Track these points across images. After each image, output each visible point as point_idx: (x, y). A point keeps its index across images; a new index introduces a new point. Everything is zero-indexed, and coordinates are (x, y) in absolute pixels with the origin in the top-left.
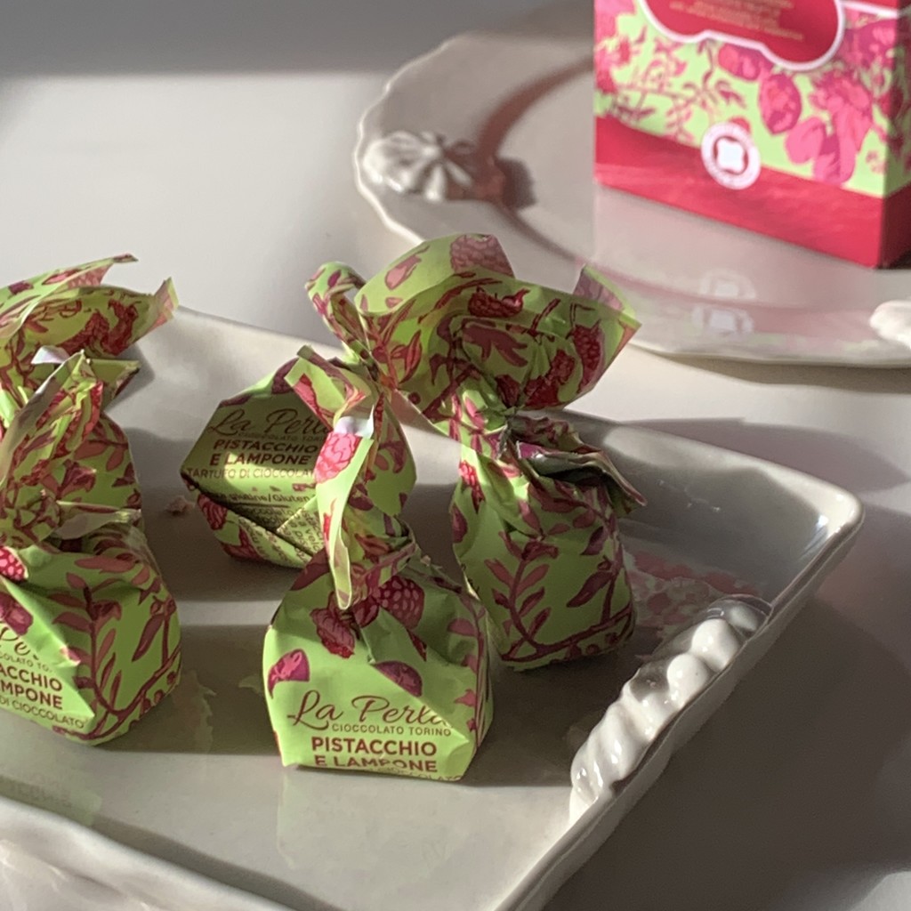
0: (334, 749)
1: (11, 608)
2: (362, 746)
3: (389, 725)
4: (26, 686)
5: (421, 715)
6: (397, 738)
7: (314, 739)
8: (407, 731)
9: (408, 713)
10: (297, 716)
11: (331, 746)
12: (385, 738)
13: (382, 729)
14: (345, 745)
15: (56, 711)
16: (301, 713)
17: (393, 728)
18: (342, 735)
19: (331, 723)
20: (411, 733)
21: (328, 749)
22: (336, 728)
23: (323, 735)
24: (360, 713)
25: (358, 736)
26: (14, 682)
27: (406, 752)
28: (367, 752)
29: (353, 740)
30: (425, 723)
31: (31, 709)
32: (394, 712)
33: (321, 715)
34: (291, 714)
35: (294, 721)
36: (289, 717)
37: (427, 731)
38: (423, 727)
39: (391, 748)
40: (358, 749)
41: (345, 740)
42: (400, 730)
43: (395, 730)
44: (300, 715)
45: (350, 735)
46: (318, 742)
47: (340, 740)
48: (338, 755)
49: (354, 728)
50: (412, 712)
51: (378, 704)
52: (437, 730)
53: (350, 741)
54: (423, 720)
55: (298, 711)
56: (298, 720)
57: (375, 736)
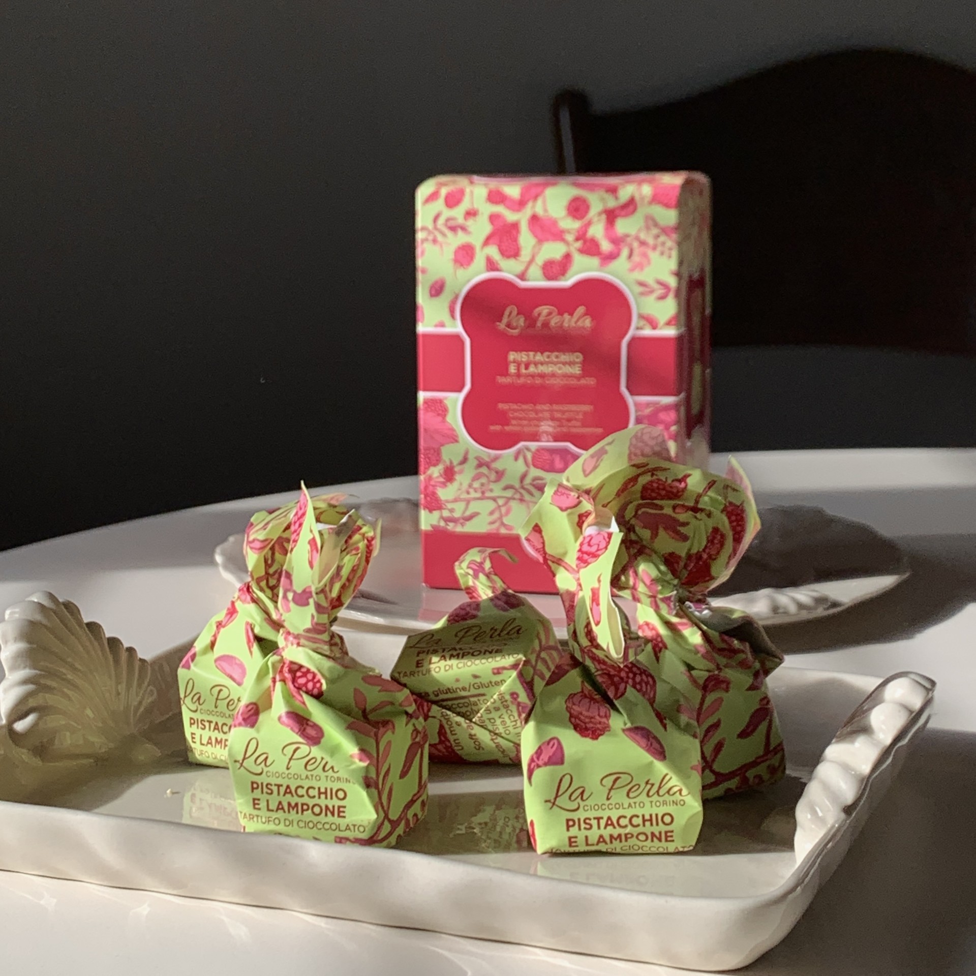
0: (585, 828)
1: (305, 726)
2: (609, 822)
3: (632, 801)
4: (311, 802)
5: (660, 788)
6: (639, 812)
7: (568, 821)
8: (648, 805)
9: (649, 786)
10: (552, 801)
11: (583, 826)
12: (629, 813)
13: (626, 806)
14: (594, 823)
15: (340, 820)
16: (557, 796)
17: (635, 803)
18: (592, 814)
19: (582, 804)
20: (652, 806)
21: (580, 829)
22: (586, 808)
23: (575, 816)
24: (608, 791)
25: (605, 814)
26: (300, 801)
27: (648, 824)
28: (614, 827)
29: (602, 818)
30: (663, 796)
31: (315, 825)
32: (637, 787)
33: (573, 798)
34: (548, 799)
35: (550, 805)
36: (546, 801)
37: (665, 803)
38: (661, 799)
39: (635, 821)
40: (607, 825)
41: (595, 818)
42: (642, 805)
43: (637, 805)
44: (555, 799)
45: (599, 814)
46: (571, 823)
47: (590, 819)
48: (588, 833)
49: (601, 807)
50: (653, 785)
51: (625, 779)
52: (673, 802)
53: (599, 819)
54: (661, 792)
55: (554, 795)
56: (554, 804)
57: (621, 812)
